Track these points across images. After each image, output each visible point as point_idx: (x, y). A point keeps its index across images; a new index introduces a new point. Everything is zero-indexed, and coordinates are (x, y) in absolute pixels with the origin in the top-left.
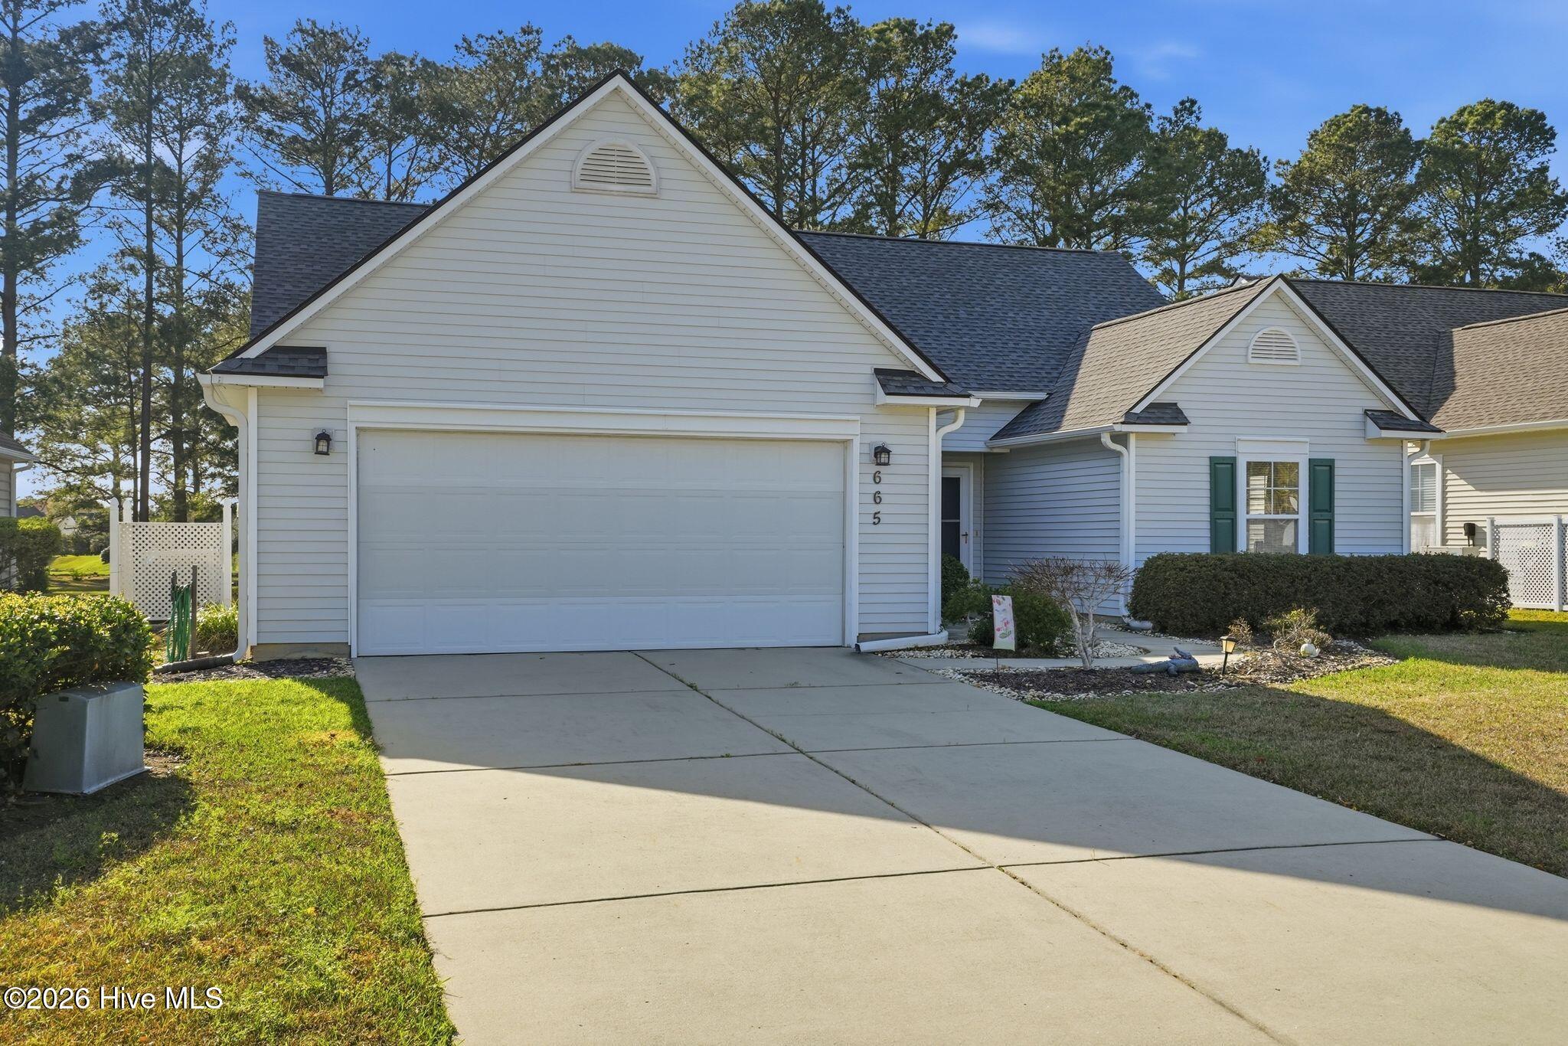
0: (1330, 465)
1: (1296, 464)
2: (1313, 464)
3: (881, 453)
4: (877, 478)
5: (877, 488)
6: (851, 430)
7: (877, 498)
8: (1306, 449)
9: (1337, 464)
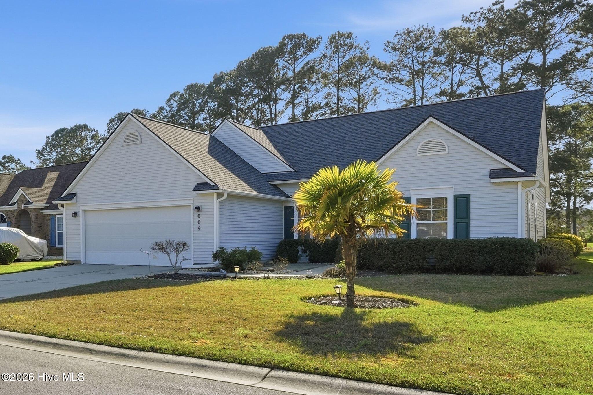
0: (467, 198)
1: (446, 199)
2: (457, 198)
3: (198, 209)
4: (199, 216)
5: (199, 219)
6: (191, 202)
7: (199, 222)
8: (452, 191)
9: (471, 197)
